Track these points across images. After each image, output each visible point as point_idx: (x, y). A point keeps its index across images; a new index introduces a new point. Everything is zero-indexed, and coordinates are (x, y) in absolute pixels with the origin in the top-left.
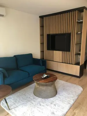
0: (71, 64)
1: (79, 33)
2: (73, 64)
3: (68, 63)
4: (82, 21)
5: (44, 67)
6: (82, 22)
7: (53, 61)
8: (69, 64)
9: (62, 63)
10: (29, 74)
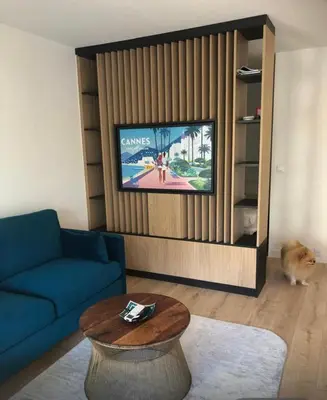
0: (222, 243)
1: (248, 118)
2: (229, 244)
3: (207, 241)
4: (256, 71)
5: (115, 264)
6: (257, 78)
7: (148, 235)
8: (214, 242)
9: (186, 239)
10: (55, 305)
